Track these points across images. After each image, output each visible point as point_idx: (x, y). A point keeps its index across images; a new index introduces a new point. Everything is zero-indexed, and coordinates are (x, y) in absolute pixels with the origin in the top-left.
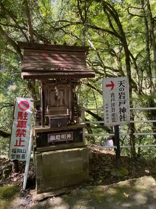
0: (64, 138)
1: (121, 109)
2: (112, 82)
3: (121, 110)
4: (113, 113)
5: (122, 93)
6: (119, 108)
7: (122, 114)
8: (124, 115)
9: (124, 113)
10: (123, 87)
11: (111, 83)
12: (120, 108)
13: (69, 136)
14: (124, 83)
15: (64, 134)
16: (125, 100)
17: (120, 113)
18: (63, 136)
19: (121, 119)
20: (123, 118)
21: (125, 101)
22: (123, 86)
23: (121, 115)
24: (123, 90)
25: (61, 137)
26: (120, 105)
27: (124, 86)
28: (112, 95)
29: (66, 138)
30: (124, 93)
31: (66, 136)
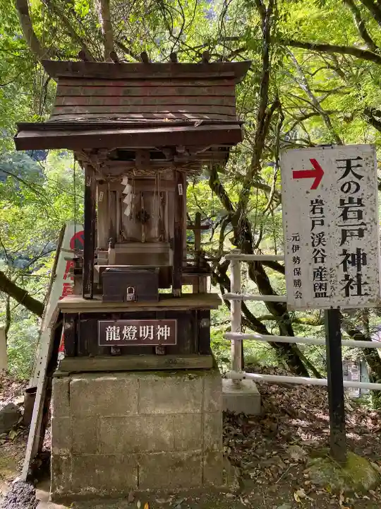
0: (149, 336)
1: (348, 256)
2: (314, 162)
3: (350, 259)
4: (317, 265)
5: (351, 200)
6: (342, 252)
7: (352, 271)
8: (359, 276)
9: (359, 269)
10: (356, 180)
11: (310, 167)
12: (345, 251)
13: (164, 332)
14: (358, 166)
15: (149, 324)
16: (363, 224)
17: (345, 269)
18: (146, 332)
19: (347, 288)
20: (356, 288)
21: (363, 227)
22: (353, 173)
23: (347, 276)
24: (355, 192)
25: (137, 334)
26: (344, 240)
27: (359, 177)
28: (317, 205)
29: (155, 337)
30: (359, 201)
31: (155, 332)
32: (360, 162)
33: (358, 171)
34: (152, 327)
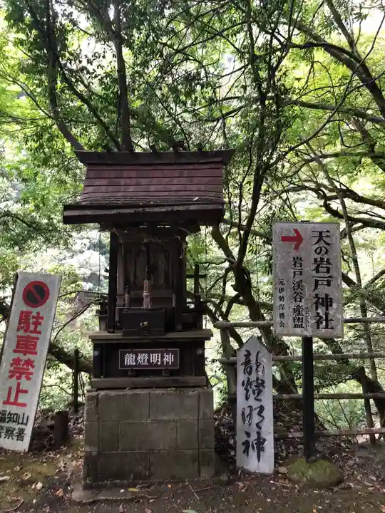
0: (158, 361)
1: (319, 298)
2: (296, 231)
3: (320, 301)
4: (297, 304)
5: (322, 259)
7: (321, 311)
8: (327, 315)
9: (327, 309)
10: (326, 246)
11: (293, 234)
12: (317, 295)
13: (169, 358)
14: (328, 236)
15: (158, 352)
16: (330, 277)
17: (317, 308)
18: (155, 358)
19: (318, 323)
20: (324, 322)
22: (324, 241)
23: (318, 314)
24: (325, 254)
25: (149, 360)
26: (316, 287)
27: (328, 244)
28: (297, 260)
29: (162, 363)
30: (328, 260)
31: (162, 357)
32: (328, 234)
33: (327, 240)
34: (160, 355)
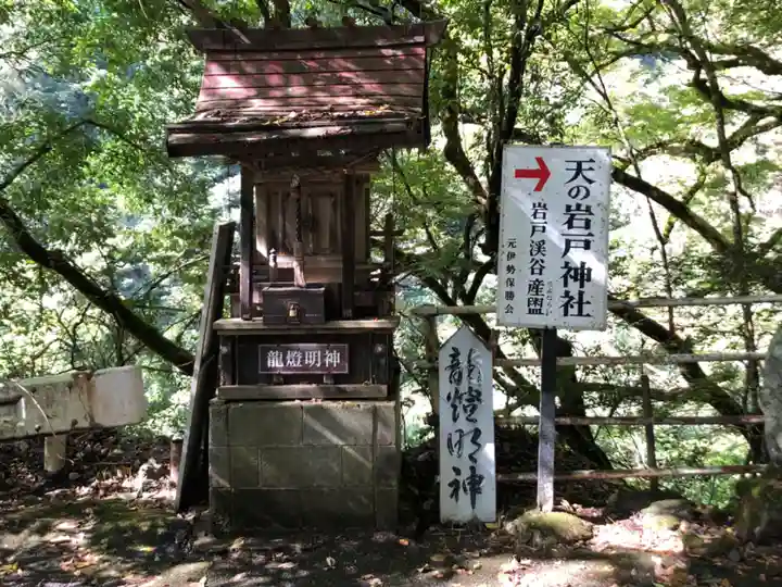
0: (316, 362)
1: (570, 269)
2: (540, 160)
3: (572, 273)
4: (534, 278)
5: (578, 206)
6: (563, 265)
7: (574, 287)
8: (581, 294)
9: (582, 286)
10: (587, 184)
11: (535, 166)
12: (567, 264)
13: (333, 358)
14: (591, 169)
15: (317, 349)
16: (590, 234)
17: (566, 284)
18: (312, 358)
19: (566, 307)
20: (576, 306)
21: (589, 238)
22: (585, 178)
23: (567, 293)
24: (585, 197)
25: (303, 360)
26: (567, 250)
27: (590, 182)
28: (539, 209)
29: (323, 364)
30: (588, 209)
31: (324, 357)
32: (591, 165)
33: (589, 174)
34: (319, 353)
